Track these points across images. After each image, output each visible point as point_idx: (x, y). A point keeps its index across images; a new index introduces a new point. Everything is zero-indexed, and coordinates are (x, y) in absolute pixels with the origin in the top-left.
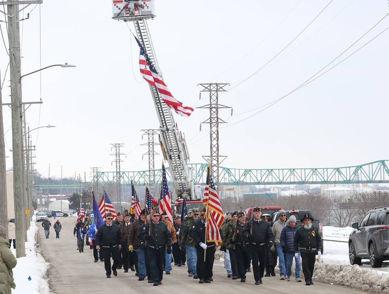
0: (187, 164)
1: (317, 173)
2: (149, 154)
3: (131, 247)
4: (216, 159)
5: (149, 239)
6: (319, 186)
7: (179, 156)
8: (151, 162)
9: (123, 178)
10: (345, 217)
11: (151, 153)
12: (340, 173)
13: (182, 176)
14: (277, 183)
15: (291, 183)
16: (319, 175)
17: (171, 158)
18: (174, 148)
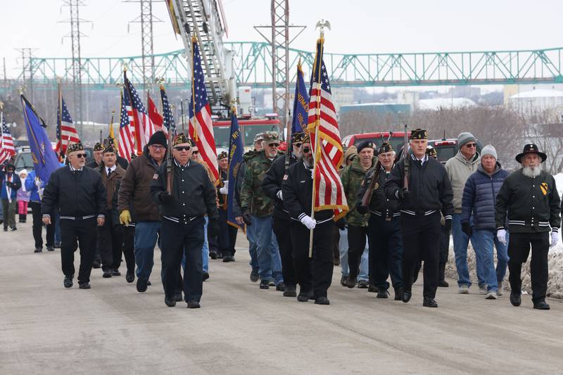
0: (222, 43)
1: (497, 61)
2: (142, 21)
3: (125, 216)
4: (284, 33)
5: (167, 202)
6: (499, 88)
7: (205, 26)
8: (147, 39)
9: (87, 72)
10: (554, 154)
11: (146, 20)
12: (544, 59)
13: (212, 67)
14: (411, 83)
15: (440, 82)
16: (500, 65)
17: (188, 30)
18: (195, 9)
